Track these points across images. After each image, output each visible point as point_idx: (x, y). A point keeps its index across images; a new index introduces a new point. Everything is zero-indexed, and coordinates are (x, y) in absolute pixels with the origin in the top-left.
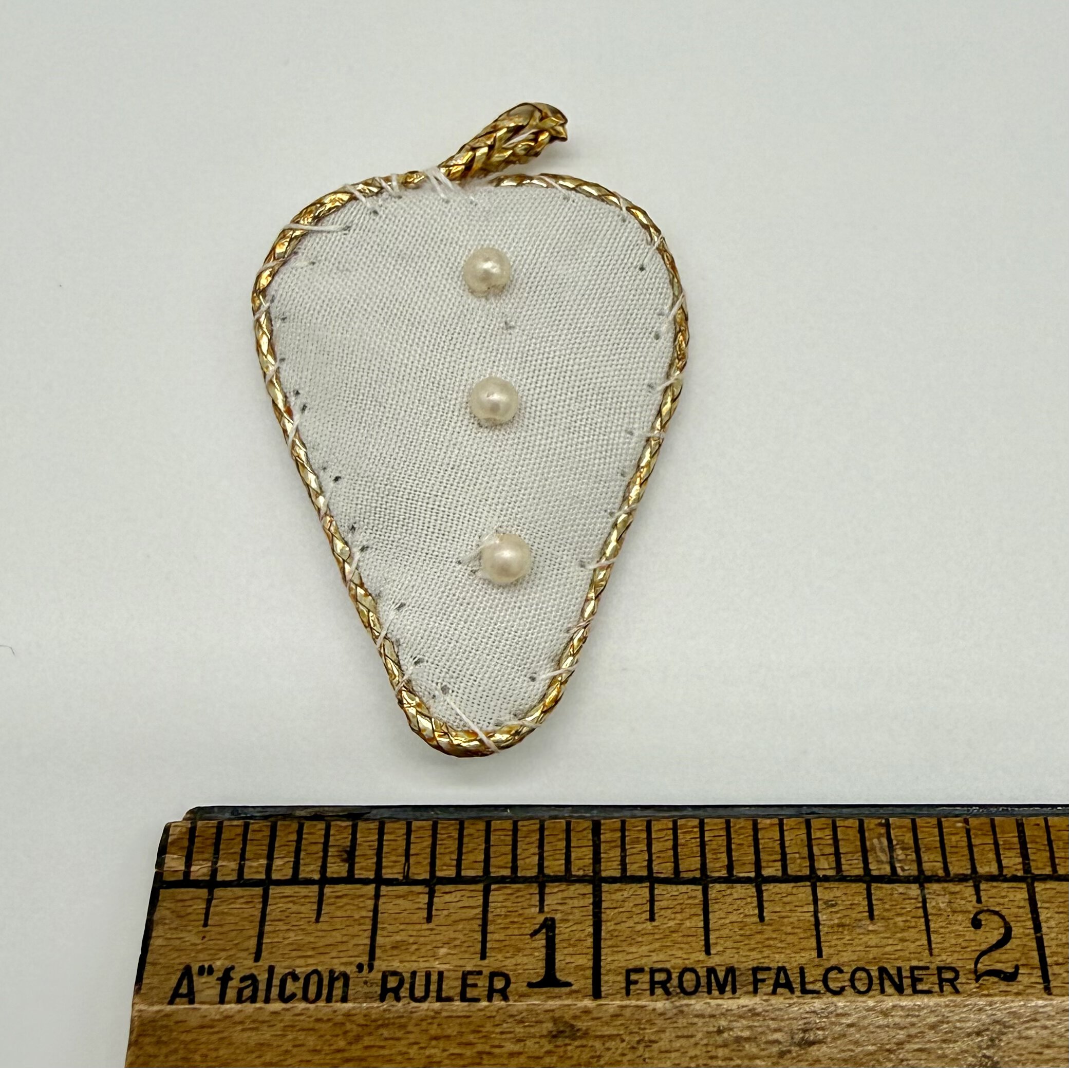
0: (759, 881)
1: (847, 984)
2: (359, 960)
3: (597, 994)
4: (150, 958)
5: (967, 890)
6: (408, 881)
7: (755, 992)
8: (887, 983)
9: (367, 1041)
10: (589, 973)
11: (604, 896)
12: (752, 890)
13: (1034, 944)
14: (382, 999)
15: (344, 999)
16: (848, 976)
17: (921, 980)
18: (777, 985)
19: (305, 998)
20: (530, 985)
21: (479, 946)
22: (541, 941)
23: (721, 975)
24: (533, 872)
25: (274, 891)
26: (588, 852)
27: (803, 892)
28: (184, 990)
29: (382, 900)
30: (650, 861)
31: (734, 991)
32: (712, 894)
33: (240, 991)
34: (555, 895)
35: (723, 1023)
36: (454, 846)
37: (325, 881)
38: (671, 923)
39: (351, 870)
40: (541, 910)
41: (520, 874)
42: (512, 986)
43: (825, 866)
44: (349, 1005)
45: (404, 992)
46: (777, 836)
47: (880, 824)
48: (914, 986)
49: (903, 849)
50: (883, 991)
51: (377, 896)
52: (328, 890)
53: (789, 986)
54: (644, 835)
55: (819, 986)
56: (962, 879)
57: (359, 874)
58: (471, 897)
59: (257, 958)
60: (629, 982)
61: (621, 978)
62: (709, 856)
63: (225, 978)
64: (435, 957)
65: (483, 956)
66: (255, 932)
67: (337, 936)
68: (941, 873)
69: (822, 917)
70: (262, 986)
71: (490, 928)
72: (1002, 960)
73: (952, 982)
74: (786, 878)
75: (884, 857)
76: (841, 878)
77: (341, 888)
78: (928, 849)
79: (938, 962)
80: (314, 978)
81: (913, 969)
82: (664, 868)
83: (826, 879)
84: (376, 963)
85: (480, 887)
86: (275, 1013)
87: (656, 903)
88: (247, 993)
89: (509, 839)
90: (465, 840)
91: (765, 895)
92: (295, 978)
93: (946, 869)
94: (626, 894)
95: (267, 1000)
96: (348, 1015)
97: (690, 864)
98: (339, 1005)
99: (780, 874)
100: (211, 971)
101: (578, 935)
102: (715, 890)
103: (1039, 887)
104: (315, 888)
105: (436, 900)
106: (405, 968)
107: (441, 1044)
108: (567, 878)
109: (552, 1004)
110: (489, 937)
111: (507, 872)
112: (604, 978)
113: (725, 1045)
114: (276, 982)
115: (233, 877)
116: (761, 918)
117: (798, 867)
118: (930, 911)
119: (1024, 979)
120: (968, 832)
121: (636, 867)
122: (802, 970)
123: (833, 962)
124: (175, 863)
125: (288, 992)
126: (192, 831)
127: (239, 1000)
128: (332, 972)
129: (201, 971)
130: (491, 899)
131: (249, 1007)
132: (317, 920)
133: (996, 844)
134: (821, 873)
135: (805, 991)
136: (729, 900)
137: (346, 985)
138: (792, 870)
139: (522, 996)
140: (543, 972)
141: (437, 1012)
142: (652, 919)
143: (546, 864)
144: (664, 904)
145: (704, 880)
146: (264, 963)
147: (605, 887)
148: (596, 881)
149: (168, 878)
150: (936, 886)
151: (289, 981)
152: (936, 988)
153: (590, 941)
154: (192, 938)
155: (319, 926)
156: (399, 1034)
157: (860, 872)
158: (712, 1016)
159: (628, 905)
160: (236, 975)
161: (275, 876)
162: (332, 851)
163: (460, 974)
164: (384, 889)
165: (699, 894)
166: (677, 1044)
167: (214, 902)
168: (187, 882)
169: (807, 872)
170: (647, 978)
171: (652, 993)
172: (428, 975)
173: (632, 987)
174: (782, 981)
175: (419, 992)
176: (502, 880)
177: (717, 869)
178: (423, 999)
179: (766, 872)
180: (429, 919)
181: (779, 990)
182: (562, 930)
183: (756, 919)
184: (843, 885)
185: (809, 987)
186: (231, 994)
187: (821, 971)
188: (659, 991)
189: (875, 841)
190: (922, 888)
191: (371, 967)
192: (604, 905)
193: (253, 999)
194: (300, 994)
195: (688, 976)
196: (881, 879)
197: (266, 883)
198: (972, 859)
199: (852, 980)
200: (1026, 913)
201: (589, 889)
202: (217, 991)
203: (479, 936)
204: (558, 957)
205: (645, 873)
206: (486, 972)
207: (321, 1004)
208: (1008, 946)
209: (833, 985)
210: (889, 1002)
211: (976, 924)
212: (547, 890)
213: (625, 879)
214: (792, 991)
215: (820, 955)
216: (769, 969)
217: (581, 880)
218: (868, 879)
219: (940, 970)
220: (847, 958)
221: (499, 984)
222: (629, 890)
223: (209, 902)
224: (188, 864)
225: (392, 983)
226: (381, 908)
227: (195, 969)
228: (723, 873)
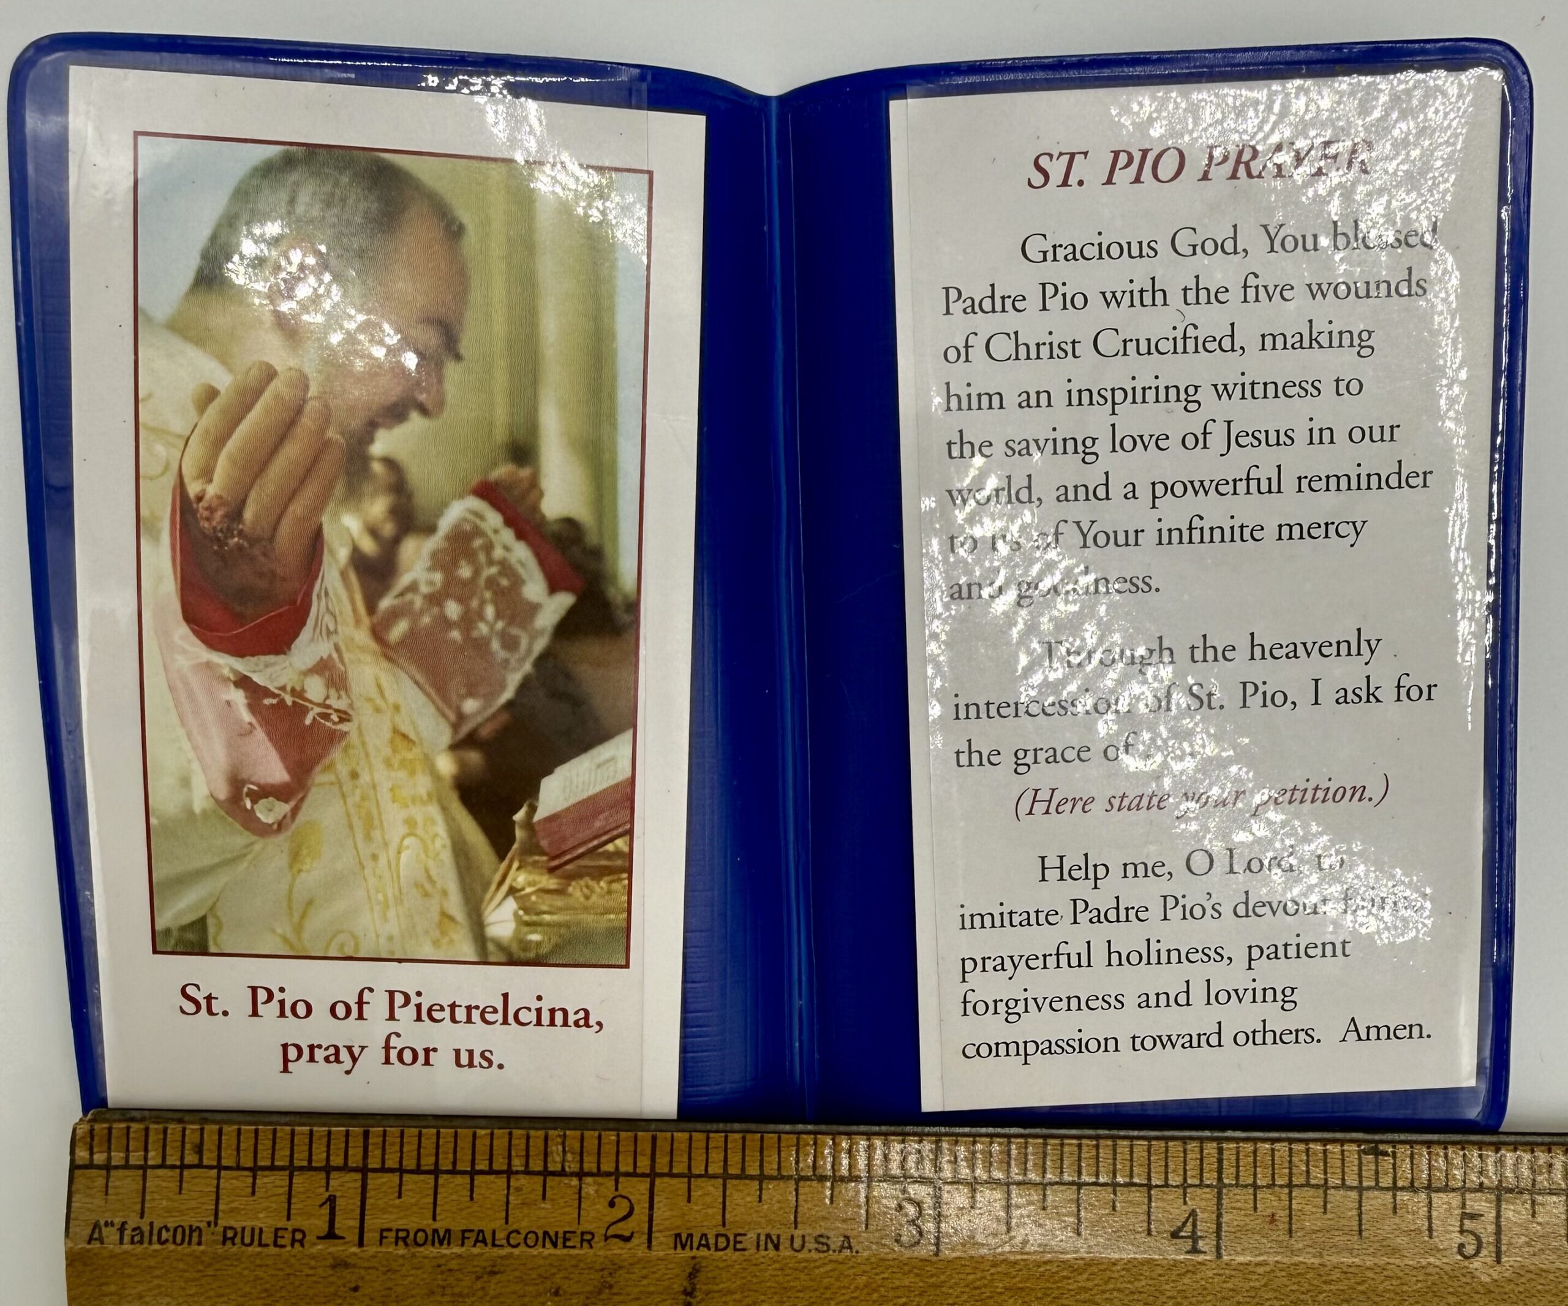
0: (473, 1173)
1: (522, 1241)
2: (208, 1219)
3: (361, 1244)
4: (72, 1216)
5: (610, 1182)
6: (239, 1168)
7: (463, 1245)
8: (547, 1240)
9: (217, 1266)
10: (357, 1231)
11: (369, 1181)
12: (467, 1179)
13: (647, 1219)
14: (224, 1243)
15: (199, 1243)
16: (523, 1236)
17: (569, 1240)
18: (477, 1241)
19: (174, 1242)
20: (319, 1238)
21: (286, 1213)
22: (326, 1210)
23: (442, 1234)
24: (323, 1164)
25: (149, 1172)
26: (360, 1151)
27: (501, 1181)
28: (96, 1236)
29: (222, 1181)
30: (401, 1158)
31: (449, 1244)
32: (441, 1181)
33: (133, 1237)
34: (336, 1179)
35: (442, 1261)
36: (269, 1143)
37: (183, 1167)
38: (413, 1200)
39: (201, 1159)
40: (327, 1190)
41: (314, 1164)
42: (307, 1238)
43: (518, 1164)
44: (202, 1248)
45: (238, 1240)
46: (488, 1142)
47: (560, 1136)
48: (564, 1243)
49: (573, 1153)
50: (544, 1246)
51: (219, 1178)
52: (186, 1173)
53: (484, 1242)
54: (398, 1140)
55: (504, 1242)
56: (608, 1174)
57: (206, 1162)
58: (279, 1180)
59: (142, 1217)
60: (382, 1238)
61: (377, 1236)
62: (441, 1156)
63: (122, 1229)
64: (258, 1219)
65: (289, 1218)
66: (140, 1199)
67: (193, 1204)
68: (595, 1170)
69: (511, 1198)
70: (147, 1234)
71: (293, 1200)
72: (624, 1229)
73: (589, 1241)
74: (491, 1172)
75: (558, 1159)
76: (527, 1172)
77: (195, 1172)
78: (589, 1154)
79: (582, 1228)
80: (180, 1230)
81: (565, 1233)
82: (410, 1163)
83: (517, 1172)
84: (220, 1222)
85: (287, 1173)
86: (155, 1251)
87: (403, 1188)
88: (137, 1238)
89: (307, 1141)
90: (278, 1140)
91: (476, 1182)
92: (168, 1230)
93: (599, 1168)
94: (384, 1180)
95: (150, 1243)
96: (203, 1252)
97: (428, 1162)
98: (196, 1247)
99: (487, 1168)
100: (112, 1224)
101: (351, 1207)
102: (443, 1179)
103: (658, 1181)
104: (178, 1171)
105: (258, 1181)
106: (238, 1225)
107: (263, 1269)
108: (345, 1168)
109: (332, 1249)
110: (292, 1206)
111: (305, 1163)
112: (366, 1235)
113: (442, 1273)
114: (155, 1232)
115: (122, 1163)
116: (472, 1198)
117: (500, 1164)
118: (583, 1194)
119: (635, 1241)
120: (618, 1142)
121: (391, 1163)
122: (494, 1232)
123: (515, 1227)
124: (82, 1154)
125: (163, 1239)
126: (92, 1130)
127: (132, 1242)
128: (191, 1227)
129: (106, 1224)
130: (294, 1181)
131: (139, 1249)
132: (180, 1193)
133: (635, 1152)
134: (514, 1169)
135: (494, 1245)
136: (452, 1185)
137: (200, 1236)
138: (495, 1167)
139: (314, 1244)
140: (327, 1229)
141: (261, 1253)
142: (400, 1197)
143: (332, 1158)
144: (409, 1187)
145: (436, 1172)
146: (147, 1219)
147: (370, 1175)
148: (364, 1171)
149: (79, 1162)
150: (589, 1180)
151: (164, 1231)
152: (579, 1245)
153: (358, 1211)
154: (99, 1201)
155: (182, 1197)
156: (236, 1263)
157: (540, 1168)
158: (435, 1258)
159: (384, 1188)
160: (130, 1226)
161: (150, 1163)
162: (188, 1146)
163: (273, 1230)
164: (223, 1173)
165: (432, 1182)
166: (413, 1272)
167: (111, 1179)
168: (90, 1166)
169: (505, 1168)
170: (393, 1234)
171: (396, 1244)
172: (253, 1230)
173: (384, 1241)
174: (481, 1238)
175: (247, 1240)
176: (301, 1168)
177: (445, 1164)
178: (251, 1244)
179: (478, 1168)
180: (253, 1193)
181: (479, 1244)
182: (340, 1203)
183: (468, 1199)
184: (528, 1177)
185: (497, 1242)
186: (127, 1239)
187: (507, 1232)
188: (401, 1243)
189: (554, 1148)
190: (580, 1180)
191: (216, 1224)
192: (369, 1187)
193: (141, 1242)
194: (171, 1239)
195: (420, 1235)
196: (553, 1174)
197: (144, 1168)
198: (617, 1162)
199: (526, 1239)
200: (646, 1197)
201: (358, 1176)
202: (118, 1237)
203: (286, 1206)
204: (337, 1219)
205: (397, 1166)
206: (290, 1229)
207: (185, 1245)
208: (630, 1219)
209: (512, 1242)
210: (546, 1252)
211: (612, 1204)
212: (332, 1176)
213: (383, 1169)
214: (486, 1245)
215: (507, 1222)
216: (472, 1231)
217: (355, 1170)
218: (546, 1173)
219: (583, 1233)
220: (524, 1226)
221: (298, 1236)
222: (386, 1177)
223: (108, 1178)
224: (92, 1154)
225: (230, 1234)
226: (222, 1185)
227: (102, 1223)
228: (450, 1168)
